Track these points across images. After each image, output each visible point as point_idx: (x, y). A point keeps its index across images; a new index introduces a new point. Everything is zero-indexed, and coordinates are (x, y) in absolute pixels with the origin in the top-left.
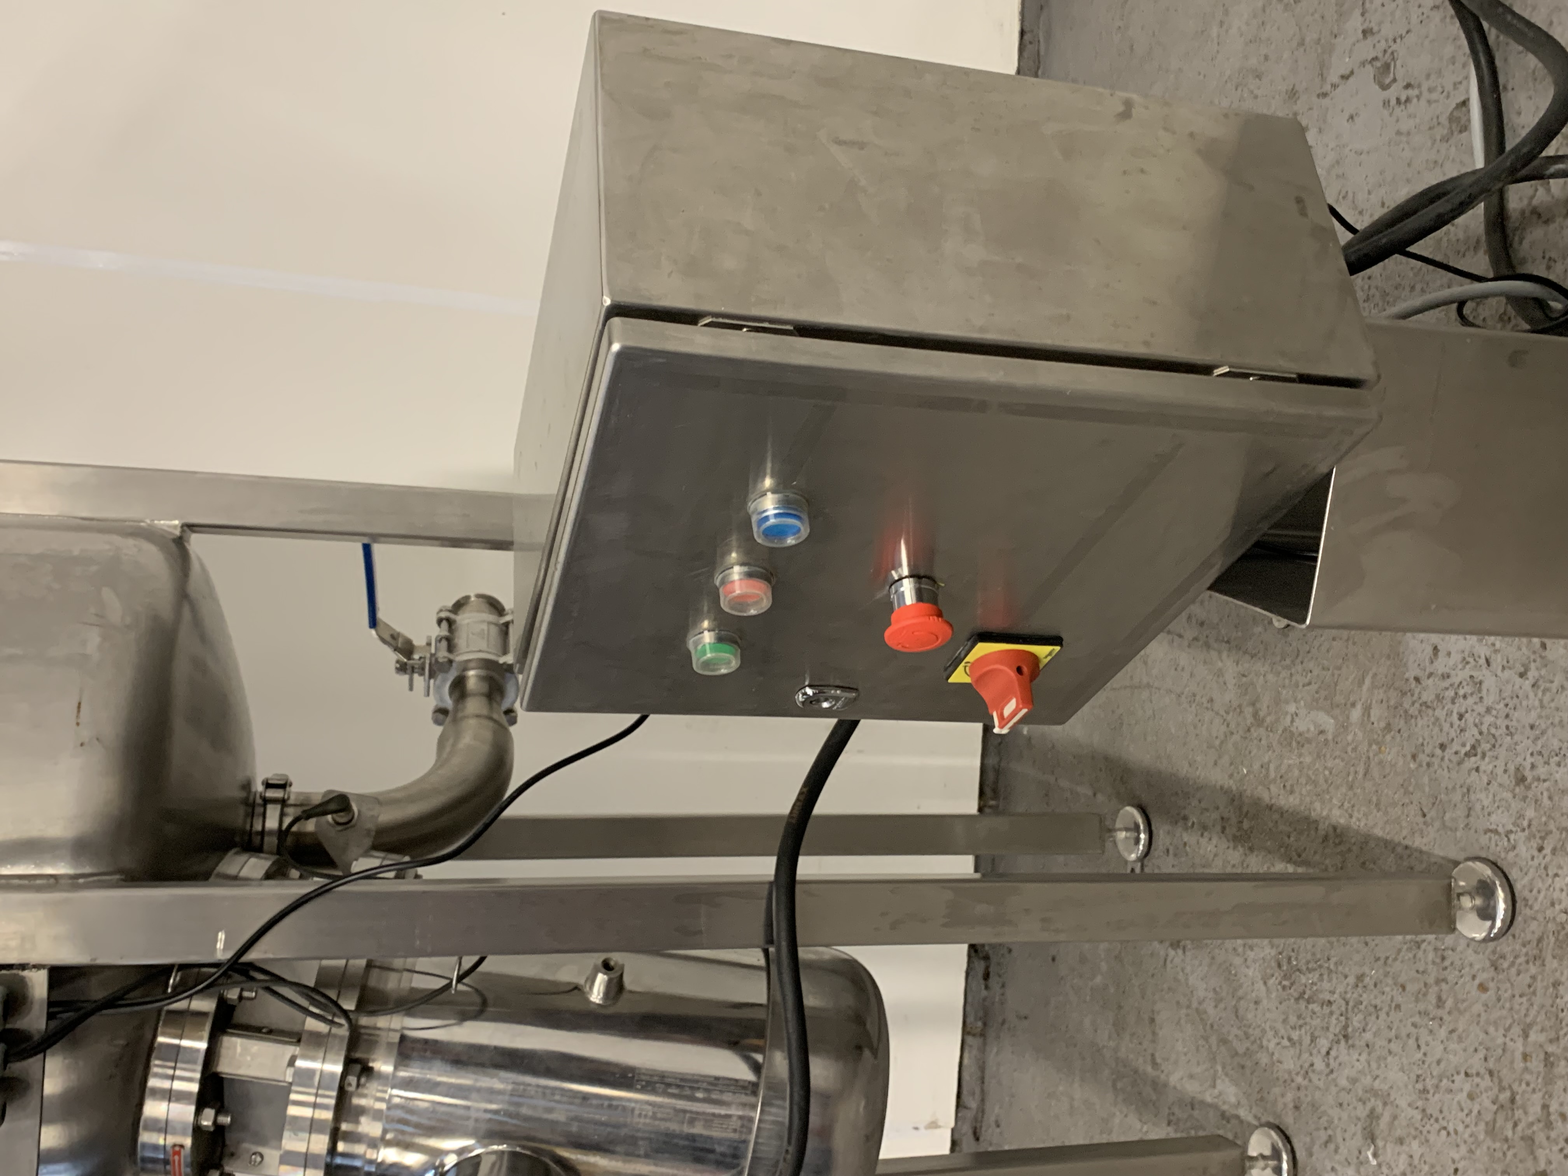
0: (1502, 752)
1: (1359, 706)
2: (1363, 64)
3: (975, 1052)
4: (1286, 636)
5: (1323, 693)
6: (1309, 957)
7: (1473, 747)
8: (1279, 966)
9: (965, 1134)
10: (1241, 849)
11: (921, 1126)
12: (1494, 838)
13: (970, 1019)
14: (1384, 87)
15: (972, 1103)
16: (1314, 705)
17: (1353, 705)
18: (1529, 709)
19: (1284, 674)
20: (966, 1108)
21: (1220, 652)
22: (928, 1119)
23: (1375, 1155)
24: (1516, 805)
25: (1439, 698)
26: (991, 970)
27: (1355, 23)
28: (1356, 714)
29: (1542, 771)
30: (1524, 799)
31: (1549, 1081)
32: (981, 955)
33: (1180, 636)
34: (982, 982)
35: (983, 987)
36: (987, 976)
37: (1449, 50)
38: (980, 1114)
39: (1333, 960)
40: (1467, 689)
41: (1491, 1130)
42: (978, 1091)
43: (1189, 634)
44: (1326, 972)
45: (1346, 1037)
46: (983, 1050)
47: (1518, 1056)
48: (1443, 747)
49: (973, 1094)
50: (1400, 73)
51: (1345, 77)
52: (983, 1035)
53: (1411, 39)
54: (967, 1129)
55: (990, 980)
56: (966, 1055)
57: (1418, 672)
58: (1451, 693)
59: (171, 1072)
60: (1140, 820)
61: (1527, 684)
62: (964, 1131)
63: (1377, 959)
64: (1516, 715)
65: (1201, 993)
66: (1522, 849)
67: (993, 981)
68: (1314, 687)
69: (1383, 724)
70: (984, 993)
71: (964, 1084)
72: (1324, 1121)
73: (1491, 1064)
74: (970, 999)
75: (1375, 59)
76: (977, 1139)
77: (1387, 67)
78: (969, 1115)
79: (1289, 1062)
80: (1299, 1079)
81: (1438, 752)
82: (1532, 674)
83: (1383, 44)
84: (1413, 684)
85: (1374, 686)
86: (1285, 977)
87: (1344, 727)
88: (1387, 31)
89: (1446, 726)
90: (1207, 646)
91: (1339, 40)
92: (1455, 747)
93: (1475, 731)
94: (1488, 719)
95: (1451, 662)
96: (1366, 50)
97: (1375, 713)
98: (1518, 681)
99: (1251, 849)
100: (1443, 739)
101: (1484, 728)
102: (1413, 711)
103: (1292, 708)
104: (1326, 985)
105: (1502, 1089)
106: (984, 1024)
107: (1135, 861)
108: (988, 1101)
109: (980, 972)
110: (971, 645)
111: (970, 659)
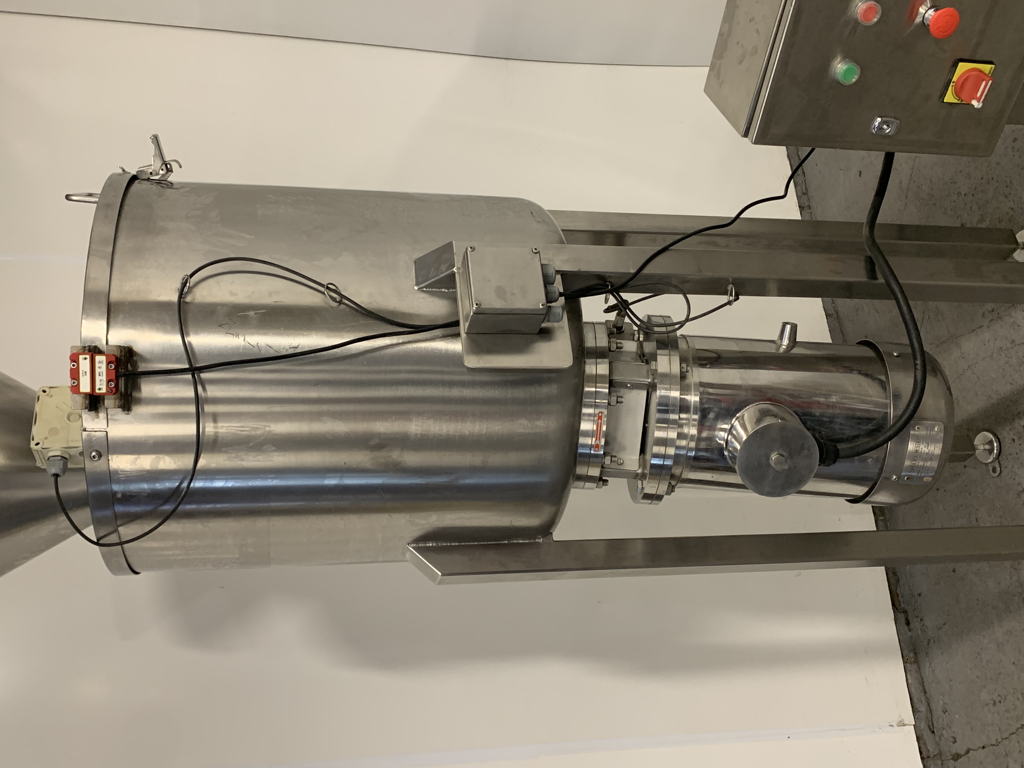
3: (914, 673)
9: (923, 730)
11: (894, 724)
13: (905, 652)
15: (923, 708)
20: (919, 711)
22: (898, 719)
26: (909, 619)
32: (900, 611)
34: (906, 627)
35: (908, 631)
36: (908, 623)
38: (930, 715)
42: (923, 699)
46: (919, 670)
49: (921, 702)
52: (916, 662)
54: (923, 725)
55: (911, 625)
56: (908, 676)
62: (922, 727)
67: (915, 624)
70: (910, 634)
71: (913, 696)
74: (901, 639)
76: (933, 732)
78: (922, 715)
106: (915, 654)
107: (992, 462)
108: (933, 706)
109: (903, 621)
110: (955, 65)
111: (955, 79)
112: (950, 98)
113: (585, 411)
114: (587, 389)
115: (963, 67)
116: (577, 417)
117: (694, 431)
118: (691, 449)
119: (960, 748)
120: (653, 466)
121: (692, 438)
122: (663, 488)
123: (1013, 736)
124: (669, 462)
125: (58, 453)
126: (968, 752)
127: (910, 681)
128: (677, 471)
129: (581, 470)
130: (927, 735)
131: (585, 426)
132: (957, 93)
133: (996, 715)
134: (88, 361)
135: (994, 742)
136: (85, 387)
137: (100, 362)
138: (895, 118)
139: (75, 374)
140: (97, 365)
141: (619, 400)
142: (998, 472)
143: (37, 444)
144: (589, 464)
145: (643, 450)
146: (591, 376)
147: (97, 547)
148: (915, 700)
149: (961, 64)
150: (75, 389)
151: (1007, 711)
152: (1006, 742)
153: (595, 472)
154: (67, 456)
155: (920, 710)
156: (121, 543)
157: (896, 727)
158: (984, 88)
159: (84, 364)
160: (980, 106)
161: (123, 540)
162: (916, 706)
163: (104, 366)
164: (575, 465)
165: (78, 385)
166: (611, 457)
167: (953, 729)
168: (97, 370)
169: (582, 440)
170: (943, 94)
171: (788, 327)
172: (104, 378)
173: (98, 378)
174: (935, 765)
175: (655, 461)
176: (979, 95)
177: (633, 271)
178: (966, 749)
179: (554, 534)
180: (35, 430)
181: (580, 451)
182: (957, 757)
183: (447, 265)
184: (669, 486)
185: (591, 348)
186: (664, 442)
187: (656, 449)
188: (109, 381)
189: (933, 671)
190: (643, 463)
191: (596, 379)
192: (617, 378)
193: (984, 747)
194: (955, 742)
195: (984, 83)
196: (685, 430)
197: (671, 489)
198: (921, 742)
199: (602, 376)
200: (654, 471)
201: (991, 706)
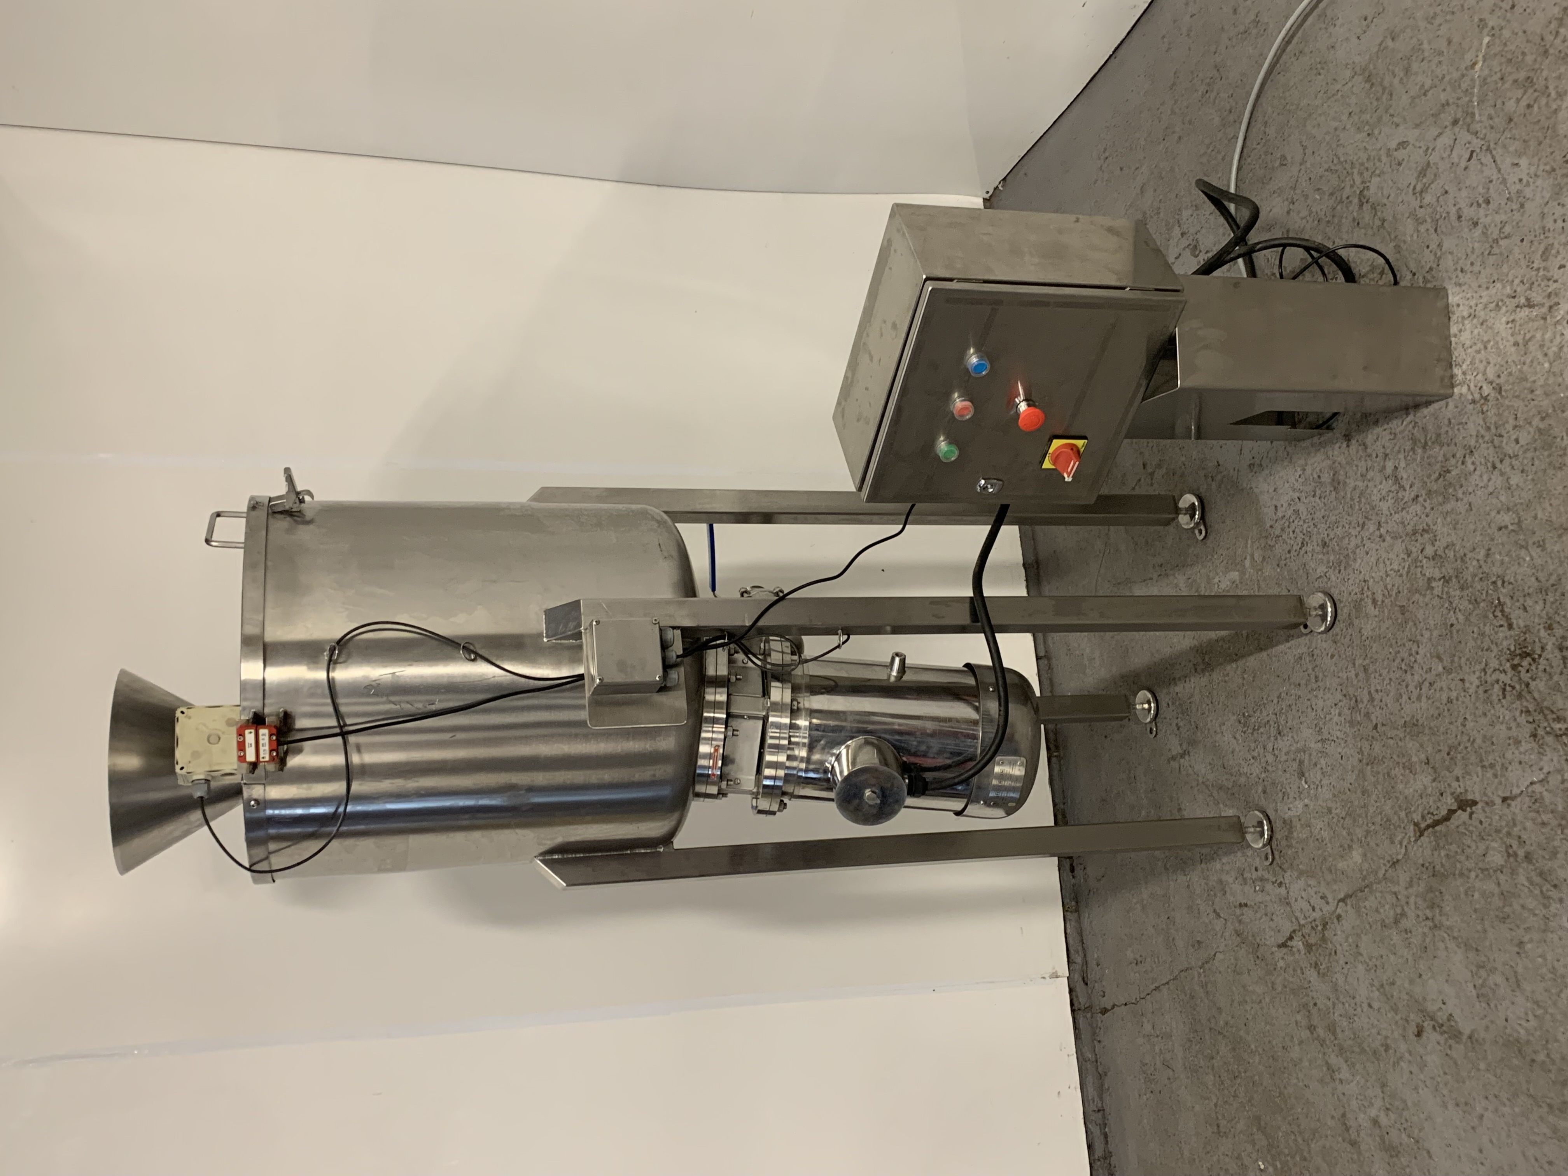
0: (1314, 537)
1: (1248, 557)
2: (1184, 249)
3: (1073, 923)
4: (1205, 544)
5: (1230, 562)
6: (1253, 705)
7: (1302, 543)
8: (1240, 722)
9: (1077, 982)
10: (1207, 674)
11: (1047, 976)
12: (1320, 580)
13: (1067, 901)
14: (1196, 256)
15: (1079, 959)
16: (1227, 570)
17: (1245, 558)
18: (1320, 510)
19: (1209, 564)
20: (1075, 963)
21: (1174, 575)
22: (1051, 971)
23: (1306, 783)
24: (1325, 558)
25: (1283, 530)
26: (1074, 864)
27: (1177, 231)
28: (1247, 563)
29: (1332, 536)
30: (1328, 553)
31: (1368, 679)
33: (1151, 579)
34: (1070, 873)
35: (1072, 878)
36: (1072, 870)
37: (1221, 230)
38: (1085, 967)
39: (1265, 697)
40: (1293, 517)
41: (1352, 723)
42: (1080, 948)
43: (1155, 576)
44: (1262, 707)
45: (1279, 733)
46: (1079, 921)
47: (1354, 677)
48: (1289, 552)
49: (1078, 952)
50: (1202, 247)
51: (1177, 258)
52: (1077, 911)
53: (1204, 231)
54: (1077, 976)
55: (1075, 872)
56: (1068, 926)
57: (1271, 523)
58: (1287, 524)
59: (710, 729)
60: (1149, 696)
61: (1317, 498)
62: (1076, 979)
63: (1284, 680)
64: (1315, 516)
65: (1203, 771)
66: (1333, 578)
67: (1079, 871)
68: (1225, 562)
69: (1261, 559)
70: (1073, 881)
71: (1070, 946)
72: (1279, 787)
73: (1344, 692)
74: (1064, 886)
75: (1190, 245)
76: (1087, 984)
77: (1195, 247)
78: (1077, 967)
79: (1256, 769)
80: (1263, 775)
81: (1288, 556)
82: (1318, 494)
83: (1191, 237)
84: (1270, 529)
85: (1253, 543)
86: (1244, 726)
87: (1243, 573)
88: (1192, 230)
89: (1288, 541)
90: (1167, 575)
91: (1171, 241)
92: (1295, 547)
93: (1301, 535)
94: (1306, 526)
95: (1283, 509)
96: (1185, 242)
97: (1257, 556)
98: (1313, 499)
99: (1213, 670)
100: (1289, 548)
101: (1305, 532)
102: (1272, 543)
103: (1216, 580)
104: (1265, 714)
105: (1351, 699)
106: (1077, 902)
107: (1150, 722)
108: (1089, 958)
109: (1068, 867)
110: (1051, 441)
111: (1051, 451)
112: (1047, 464)
113: (703, 735)
114: (705, 714)
115: (1056, 443)
116: (696, 739)
117: (803, 753)
118: (801, 770)
119: (1107, 1003)
120: (765, 786)
121: (802, 760)
122: (775, 807)
123: (1148, 997)
124: (779, 783)
125: (202, 777)
126: (1113, 1007)
127: (1068, 931)
128: (789, 789)
129: (700, 788)
130: (1080, 987)
131: (704, 749)
132: (1055, 461)
133: (1137, 975)
134: (253, 736)
135: (1134, 1001)
136: (251, 757)
137: (263, 735)
138: (997, 480)
139: (241, 746)
140: (261, 737)
141: (735, 733)
142: (1154, 733)
143: (182, 768)
144: (707, 783)
145: (759, 771)
146: (709, 702)
147: (248, 873)
148: (1072, 951)
149: (1054, 441)
150: (242, 759)
151: (1146, 972)
152: (1143, 1001)
153: (713, 790)
154: (209, 778)
155: (1076, 961)
156: (271, 871)
157: (1048, 978)
158: (1073, 465)
159: (250, 737)
160: (1070, 479)
161: (274, 868)
162: (1072, 957)
163: (267, 738)
164: (694, 784)
165: (245, 755)
166: (728, 781)
167: (1104, 983)
168: (261, 742)
169: (701, 762)
170: (1042, 463)
171: (897, 660)
172: (267, 748)
173: (261, 749)
174: (1085, 1017)
175: (767, 782)
176: (1069, 470)
177: (748, 623)
178: (1112, 1004)
179: (675, 842)
180: (179, 754)
181: (698, 771)
182: (1104, 1011)
183: (574, 624)
184: (780, 805)
185: (712, 677)
186: (775, 765)
187: (768, 772)
188: (271, 751)
189: (1091, 922)
190: (758, 782)
191: (715, 705)
192: (734, 710)
193: (1126, 1004)
194: (1104, 996)
195: (1072, 463)
196: (796, 752)
197: (783, 805)
198: (1074, 994)
199: (721, 703)
200: (766, 790)
201: (1134, 965)
